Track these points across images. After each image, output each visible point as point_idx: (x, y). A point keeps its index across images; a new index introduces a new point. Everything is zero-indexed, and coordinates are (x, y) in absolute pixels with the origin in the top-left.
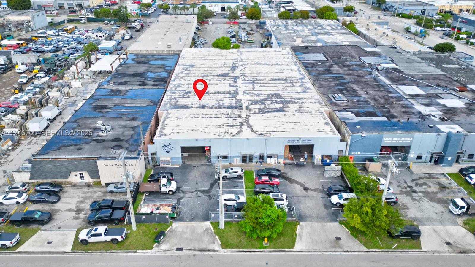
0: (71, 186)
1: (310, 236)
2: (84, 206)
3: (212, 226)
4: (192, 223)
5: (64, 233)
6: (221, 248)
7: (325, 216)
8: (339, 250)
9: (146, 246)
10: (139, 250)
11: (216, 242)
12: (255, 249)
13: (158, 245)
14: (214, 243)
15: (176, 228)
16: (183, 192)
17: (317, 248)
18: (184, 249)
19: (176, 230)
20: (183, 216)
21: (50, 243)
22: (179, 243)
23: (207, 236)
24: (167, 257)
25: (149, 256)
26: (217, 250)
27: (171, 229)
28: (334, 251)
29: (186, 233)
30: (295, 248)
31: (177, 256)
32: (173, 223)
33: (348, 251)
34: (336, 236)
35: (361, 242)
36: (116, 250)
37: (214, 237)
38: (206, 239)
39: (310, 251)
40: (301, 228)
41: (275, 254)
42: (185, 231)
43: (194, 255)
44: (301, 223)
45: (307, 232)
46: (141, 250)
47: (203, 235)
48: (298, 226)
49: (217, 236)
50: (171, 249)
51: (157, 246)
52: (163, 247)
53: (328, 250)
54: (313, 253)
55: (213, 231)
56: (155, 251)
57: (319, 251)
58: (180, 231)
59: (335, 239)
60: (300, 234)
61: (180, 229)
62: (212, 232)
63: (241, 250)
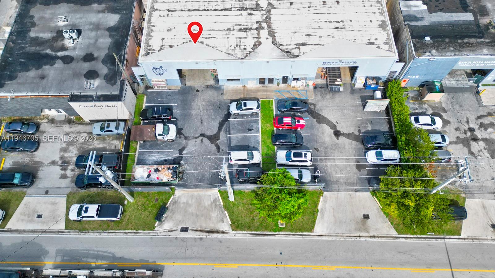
0: (49, 122)
1: (333, 212)
2: (69, 157)
3: (221, 197)
4: (197, 191)
5: (53, 201)
6: (231, 230)
7: (355, 182)
8: (365, 234)
9: (147, 224)
10: (139, 230)
11: (225, 221)
12: (269, 232)
13: (161, 224)
14: (223, 222)
15: (179, 197)
16: (186, 138)
17: (339, 231)
18: (189, 228)
19: (179, 200)
20: (187, 178)
21: (40, 216)
22: (184, 220)
23: (215, 210)
24: (171, 240)
25: (152, 238)
26: (226, 232)
27: (173, 199)
28: (358, 235)
29: (191, 206)
30: (314, 230)
31: (182, 239)
32: (175, 189)
33: (374, 237)
34: (363, 213)
35: (391, 223)
36: (114, 229)
37: (223, 212)
38: (214, 214)
39: (331, 236)
40: (324, 201)
41: (291, 238)
42: (190, 202)
43: (201, 239)
44: (325, 193)
45: (331, 207)
46: (142, 230)
47: (210, 209)
48: (321, 197)
49: (226, 212)
50: (175, 229)
51: (159, 225)
52: (167, 225)
53: (352, 235)
54: (334, 238)
55: (222, 204)
56: (157, 232)
57: (341, 236)
58: (184, 203)
59: (362, 217)
60: (322, 209)
61: (183, 200)
62: (220, 205)
63: (253, 232)
